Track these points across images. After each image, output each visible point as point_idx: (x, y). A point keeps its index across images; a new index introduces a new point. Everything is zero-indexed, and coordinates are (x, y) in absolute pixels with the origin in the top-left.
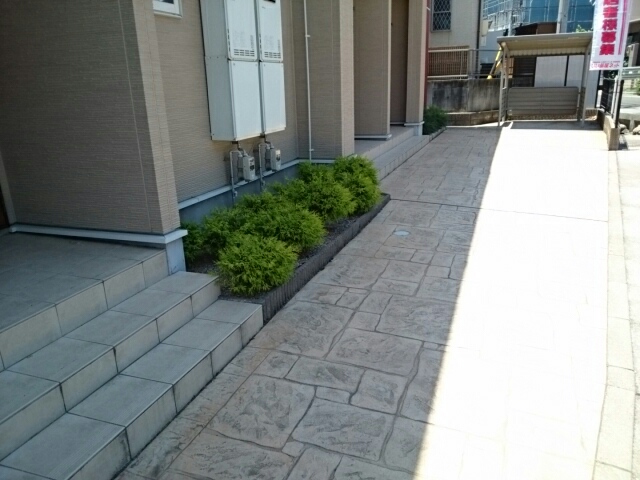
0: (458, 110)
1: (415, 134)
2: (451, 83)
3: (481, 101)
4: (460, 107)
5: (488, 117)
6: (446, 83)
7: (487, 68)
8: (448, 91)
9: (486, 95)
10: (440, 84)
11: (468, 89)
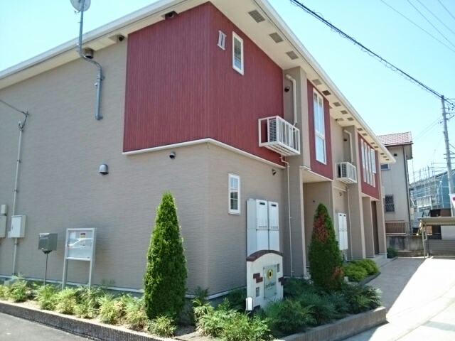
0: (403, 249)
1: (384, 258)
2: (398, 237)
3: (414, 246)
4: (404, 248)
5: (419, 254)
6: (395, 237)
7: (416, 230)
8: (397, 240)
9: (417, 243)
10: (392, 237)
11: (407, 240)
